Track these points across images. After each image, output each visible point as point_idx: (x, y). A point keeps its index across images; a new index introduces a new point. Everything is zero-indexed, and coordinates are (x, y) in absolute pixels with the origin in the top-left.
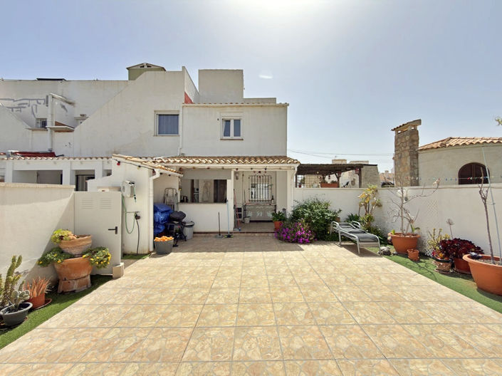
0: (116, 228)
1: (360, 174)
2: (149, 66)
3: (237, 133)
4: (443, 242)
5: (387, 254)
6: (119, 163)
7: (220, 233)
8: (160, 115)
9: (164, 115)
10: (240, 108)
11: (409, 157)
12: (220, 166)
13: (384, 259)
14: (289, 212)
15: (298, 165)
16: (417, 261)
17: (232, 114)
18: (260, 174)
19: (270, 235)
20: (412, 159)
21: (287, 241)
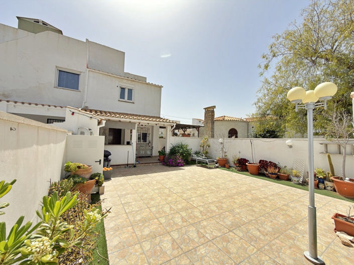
0: (100, 160)
1: (198, 131)
2: (44, 24)
3: (130, 97)
4: (238, 160)
5: (217, 167)
6: (73, 113)
7: (127, 165)
8: (60, 71)
9: (64, 72)
10: (133, 83)
11: (211, 124)
12: (128, 120)
13: (218, 169)
14: (168, 150)
15: (175, 124)
16: (229, 168)
17: (128, 85)
18: (142, 127)
19: (158, 164)
20: (212, 124)
21: (173, 166)
